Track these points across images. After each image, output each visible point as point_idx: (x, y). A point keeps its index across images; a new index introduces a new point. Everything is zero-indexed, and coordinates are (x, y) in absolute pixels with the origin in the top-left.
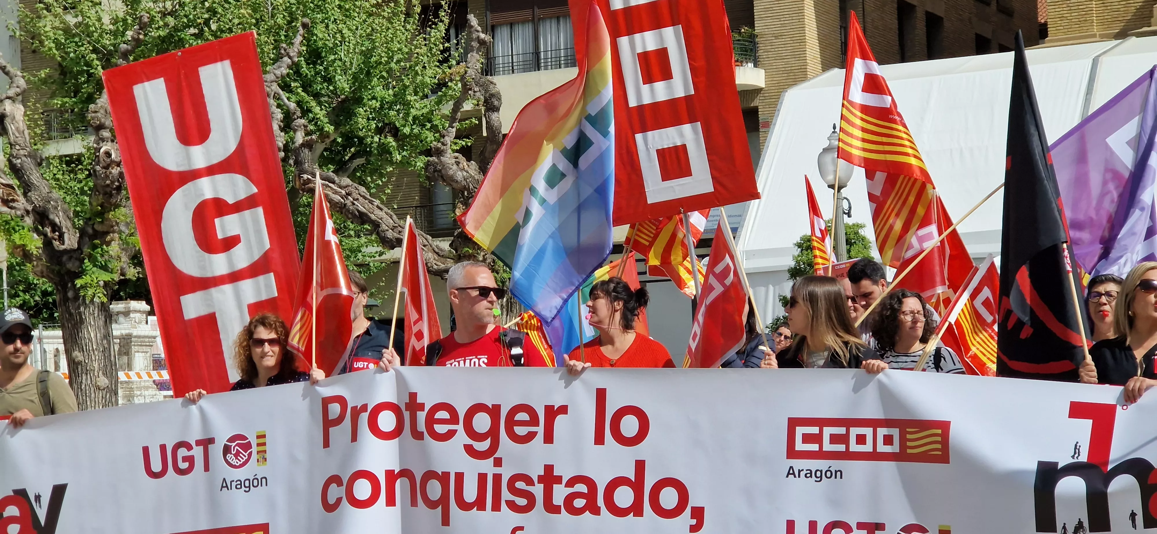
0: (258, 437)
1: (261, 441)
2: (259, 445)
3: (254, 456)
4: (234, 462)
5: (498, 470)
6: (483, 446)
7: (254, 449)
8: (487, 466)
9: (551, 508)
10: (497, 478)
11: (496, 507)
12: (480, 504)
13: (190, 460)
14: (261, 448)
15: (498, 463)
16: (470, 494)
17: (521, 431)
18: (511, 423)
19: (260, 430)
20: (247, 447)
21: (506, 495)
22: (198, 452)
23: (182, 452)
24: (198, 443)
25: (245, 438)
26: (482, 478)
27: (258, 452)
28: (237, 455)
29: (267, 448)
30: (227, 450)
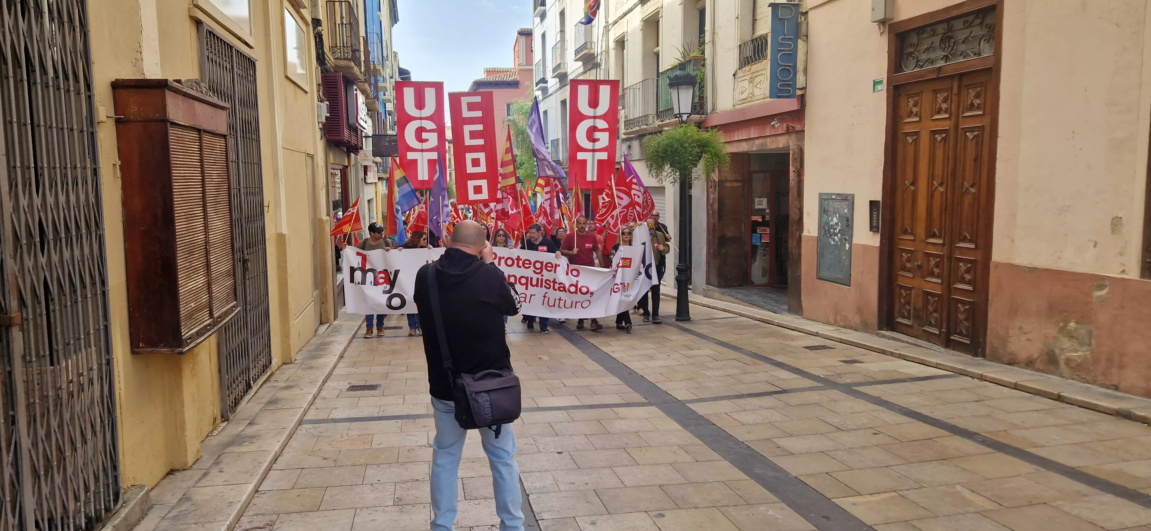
5: (542, 278)
6: (539, 271)
8: (539, 276)
9: (554, 289)
10: (542, 280)
11: (541, 286)
12: (537, 285)
15: (542, 276)
16: (534, 283)
17: (549, 269)
18: (546, 266)
21: (544, 284)
26: (538, 279)
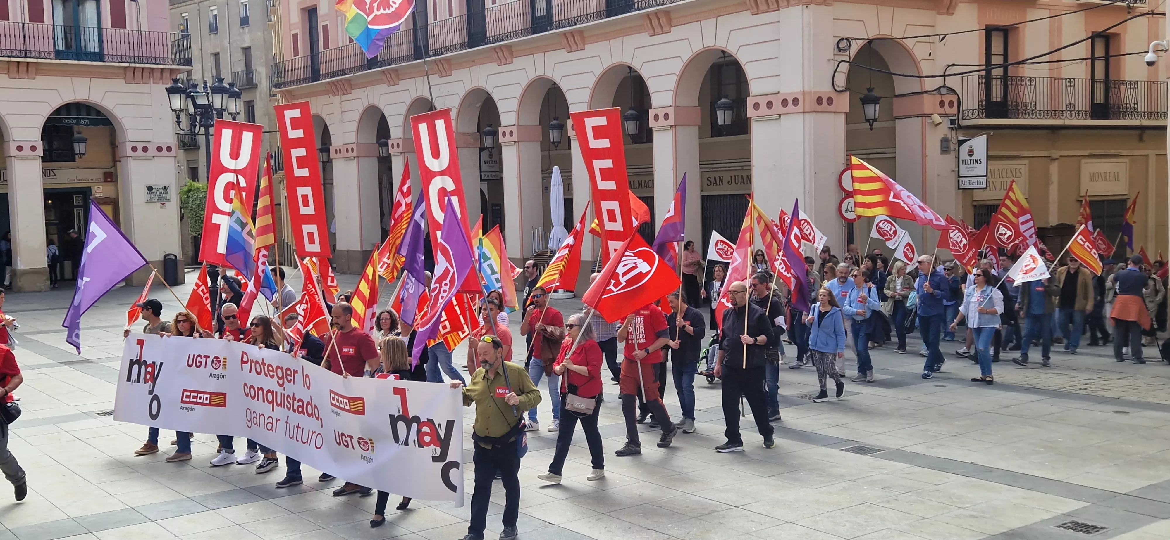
0: (224, 359)
1: (225, 360)
2: (223, 362)
3: (221, 366)
4: (215, 367)
7: (222, 363)
13: (200, 362)
14: (224, 363)
19: (225, 356)
20: (219, 362)
22: (204, 360)
23: (199, 359)
24: (205, 356)
25: (219, 358)
27: (223, 365)
28: (216, 364)
29: (227, 363)
30: (213, 361)
